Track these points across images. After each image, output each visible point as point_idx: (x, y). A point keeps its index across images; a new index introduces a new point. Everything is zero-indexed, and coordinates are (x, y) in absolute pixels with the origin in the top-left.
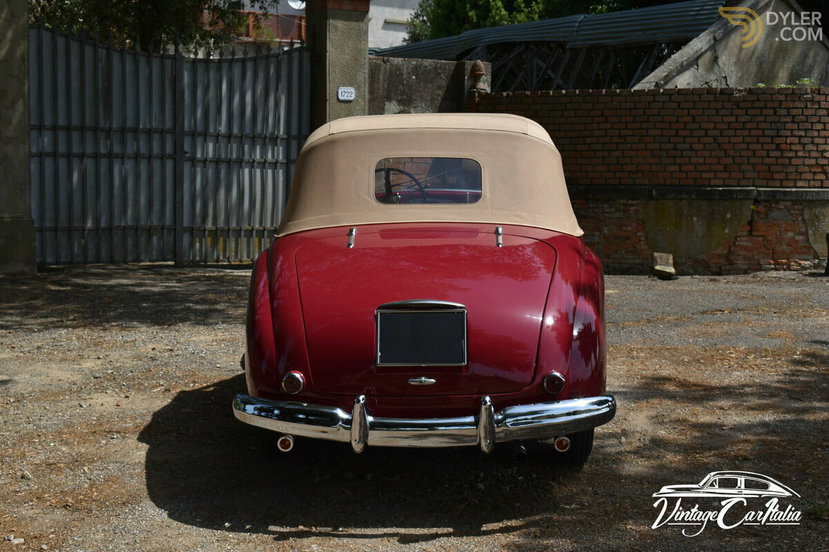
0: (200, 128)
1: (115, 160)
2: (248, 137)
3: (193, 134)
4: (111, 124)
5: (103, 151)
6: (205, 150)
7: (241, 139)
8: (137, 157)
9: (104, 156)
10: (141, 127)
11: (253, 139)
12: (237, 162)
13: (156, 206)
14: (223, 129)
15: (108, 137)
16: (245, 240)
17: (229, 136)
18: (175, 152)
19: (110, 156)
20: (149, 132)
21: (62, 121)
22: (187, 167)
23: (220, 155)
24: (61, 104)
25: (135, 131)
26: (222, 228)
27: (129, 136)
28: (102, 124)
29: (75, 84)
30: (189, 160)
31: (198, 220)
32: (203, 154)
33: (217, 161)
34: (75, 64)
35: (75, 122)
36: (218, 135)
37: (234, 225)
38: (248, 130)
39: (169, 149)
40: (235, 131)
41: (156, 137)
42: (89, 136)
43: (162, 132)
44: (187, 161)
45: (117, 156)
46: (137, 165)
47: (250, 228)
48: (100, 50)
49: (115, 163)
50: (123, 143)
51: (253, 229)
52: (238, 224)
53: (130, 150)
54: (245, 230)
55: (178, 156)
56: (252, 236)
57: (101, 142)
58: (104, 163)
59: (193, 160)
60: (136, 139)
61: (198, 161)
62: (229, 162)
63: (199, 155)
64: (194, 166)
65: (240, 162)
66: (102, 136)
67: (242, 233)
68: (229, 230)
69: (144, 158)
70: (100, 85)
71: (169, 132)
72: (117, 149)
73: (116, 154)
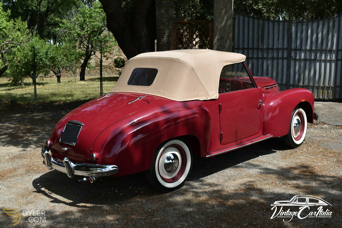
0: (298, 47)
1: (264, 60)
2: (319, 50)
3: (296, 50)
4: (263, 47)
5: (260, 56)
6: (300, 56)
7: (316, 51)
8: (273, 58)
9: (260, 58)
10: (275, 47)
11: (321, 51)
12: (314, 60)
13: (280, 76)
14: (308, 48)
15: (262, 52)
16: (316, 90)
17: (311, 50)
18: (288, 57)
19: (263, 58)
20: (278, 49)
21: (246, 46)
22: (292, 62)
23: (306, 58)
24: (246, 40)
25: (272, 49)
26: (306, 85)
27: (270, 51)
28: (260, 47)
29: (251, 33)
30: (293, 59)
31: (297, 82)
32: (299, 57)
33: (305, 60)
34: (251, 26)
35: (250, 46)
36: (306, 50)
37: (311, 84)
38: (319, 48)
39: (285, 55)
40: (314, 48)
41: (280, 51)
42: (255, 51)
43: (283, 49)
44: (292, 60)
45: (265, 58)
46: (273, 62)
47: (318, 86)
48: (260, 21)
49: (264, 61)
50: (268, 54)
51: (319, 86)
52: (314, 84)
53: (270, 56)
54: (316, 87)
55: (289, 58)
56: (319, 89)
57: (260, 53)
58: (260, 61)
59: (295, 60)
60: (273, 52)
61: (297, 60)
62: (310, 60)
63: (298, 58)
64: (295, 62)
65: (315, 60)
66: (260, 51)
67: (315, 88)
68: (309, 86)
69: (276, 59)
70: (260, 33)
71: (286, 49)
72: (265, 56)
73: (265, 57)
